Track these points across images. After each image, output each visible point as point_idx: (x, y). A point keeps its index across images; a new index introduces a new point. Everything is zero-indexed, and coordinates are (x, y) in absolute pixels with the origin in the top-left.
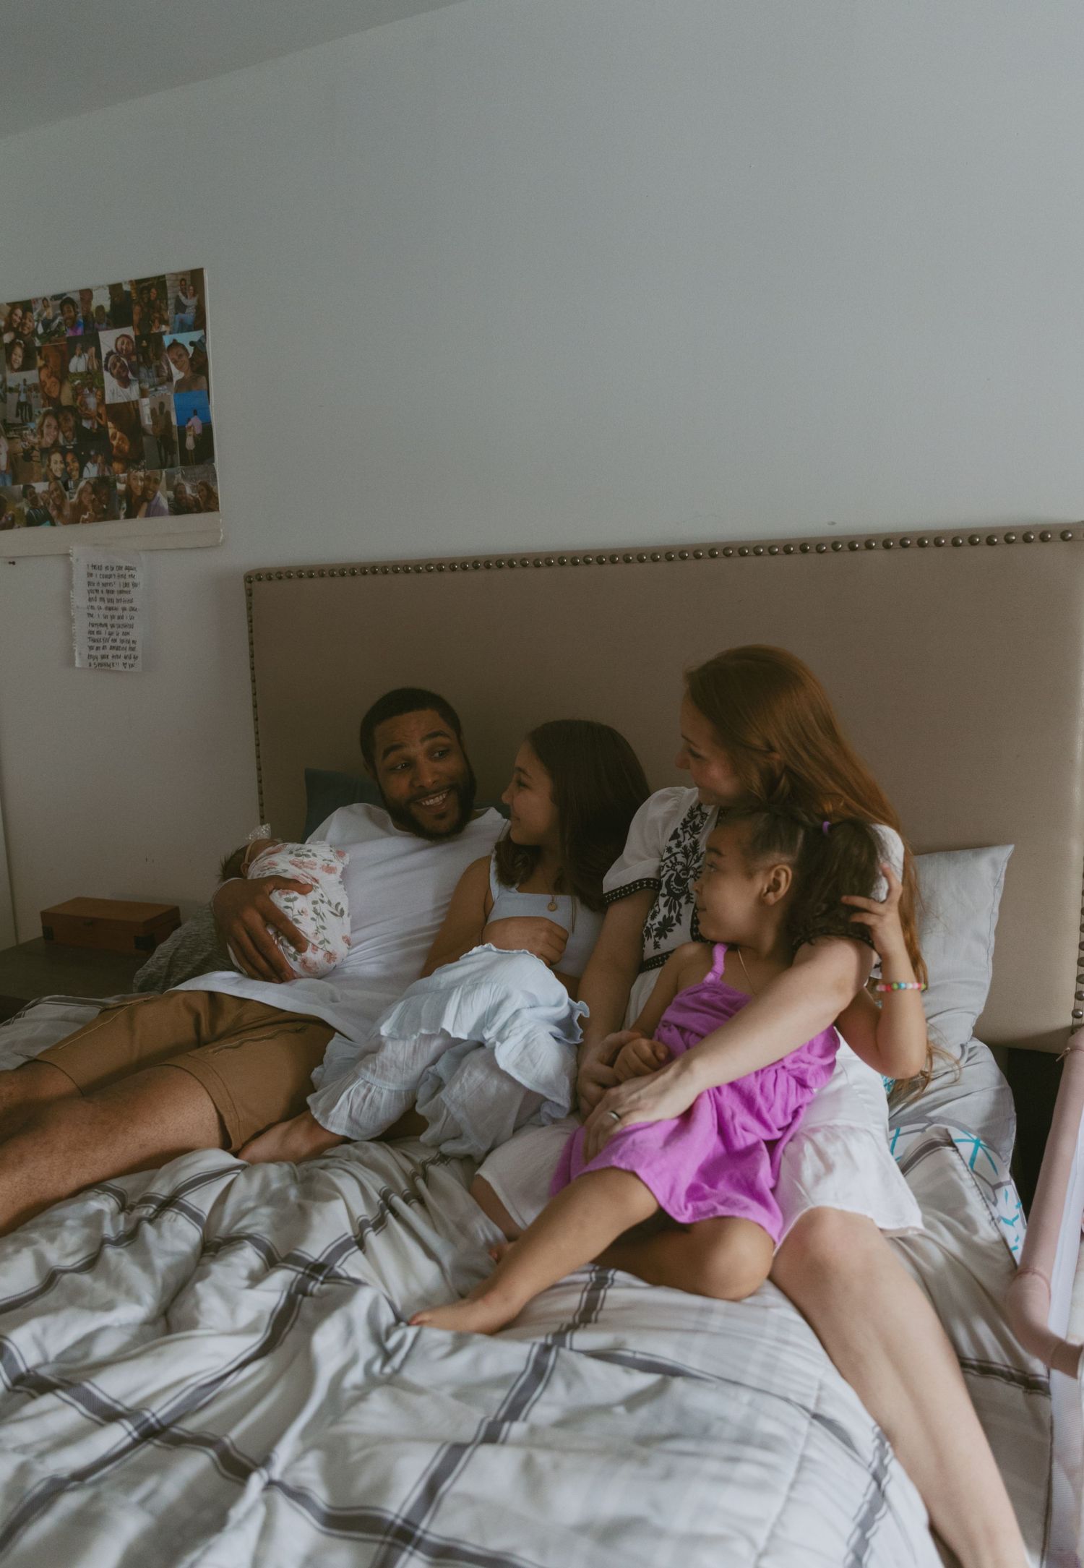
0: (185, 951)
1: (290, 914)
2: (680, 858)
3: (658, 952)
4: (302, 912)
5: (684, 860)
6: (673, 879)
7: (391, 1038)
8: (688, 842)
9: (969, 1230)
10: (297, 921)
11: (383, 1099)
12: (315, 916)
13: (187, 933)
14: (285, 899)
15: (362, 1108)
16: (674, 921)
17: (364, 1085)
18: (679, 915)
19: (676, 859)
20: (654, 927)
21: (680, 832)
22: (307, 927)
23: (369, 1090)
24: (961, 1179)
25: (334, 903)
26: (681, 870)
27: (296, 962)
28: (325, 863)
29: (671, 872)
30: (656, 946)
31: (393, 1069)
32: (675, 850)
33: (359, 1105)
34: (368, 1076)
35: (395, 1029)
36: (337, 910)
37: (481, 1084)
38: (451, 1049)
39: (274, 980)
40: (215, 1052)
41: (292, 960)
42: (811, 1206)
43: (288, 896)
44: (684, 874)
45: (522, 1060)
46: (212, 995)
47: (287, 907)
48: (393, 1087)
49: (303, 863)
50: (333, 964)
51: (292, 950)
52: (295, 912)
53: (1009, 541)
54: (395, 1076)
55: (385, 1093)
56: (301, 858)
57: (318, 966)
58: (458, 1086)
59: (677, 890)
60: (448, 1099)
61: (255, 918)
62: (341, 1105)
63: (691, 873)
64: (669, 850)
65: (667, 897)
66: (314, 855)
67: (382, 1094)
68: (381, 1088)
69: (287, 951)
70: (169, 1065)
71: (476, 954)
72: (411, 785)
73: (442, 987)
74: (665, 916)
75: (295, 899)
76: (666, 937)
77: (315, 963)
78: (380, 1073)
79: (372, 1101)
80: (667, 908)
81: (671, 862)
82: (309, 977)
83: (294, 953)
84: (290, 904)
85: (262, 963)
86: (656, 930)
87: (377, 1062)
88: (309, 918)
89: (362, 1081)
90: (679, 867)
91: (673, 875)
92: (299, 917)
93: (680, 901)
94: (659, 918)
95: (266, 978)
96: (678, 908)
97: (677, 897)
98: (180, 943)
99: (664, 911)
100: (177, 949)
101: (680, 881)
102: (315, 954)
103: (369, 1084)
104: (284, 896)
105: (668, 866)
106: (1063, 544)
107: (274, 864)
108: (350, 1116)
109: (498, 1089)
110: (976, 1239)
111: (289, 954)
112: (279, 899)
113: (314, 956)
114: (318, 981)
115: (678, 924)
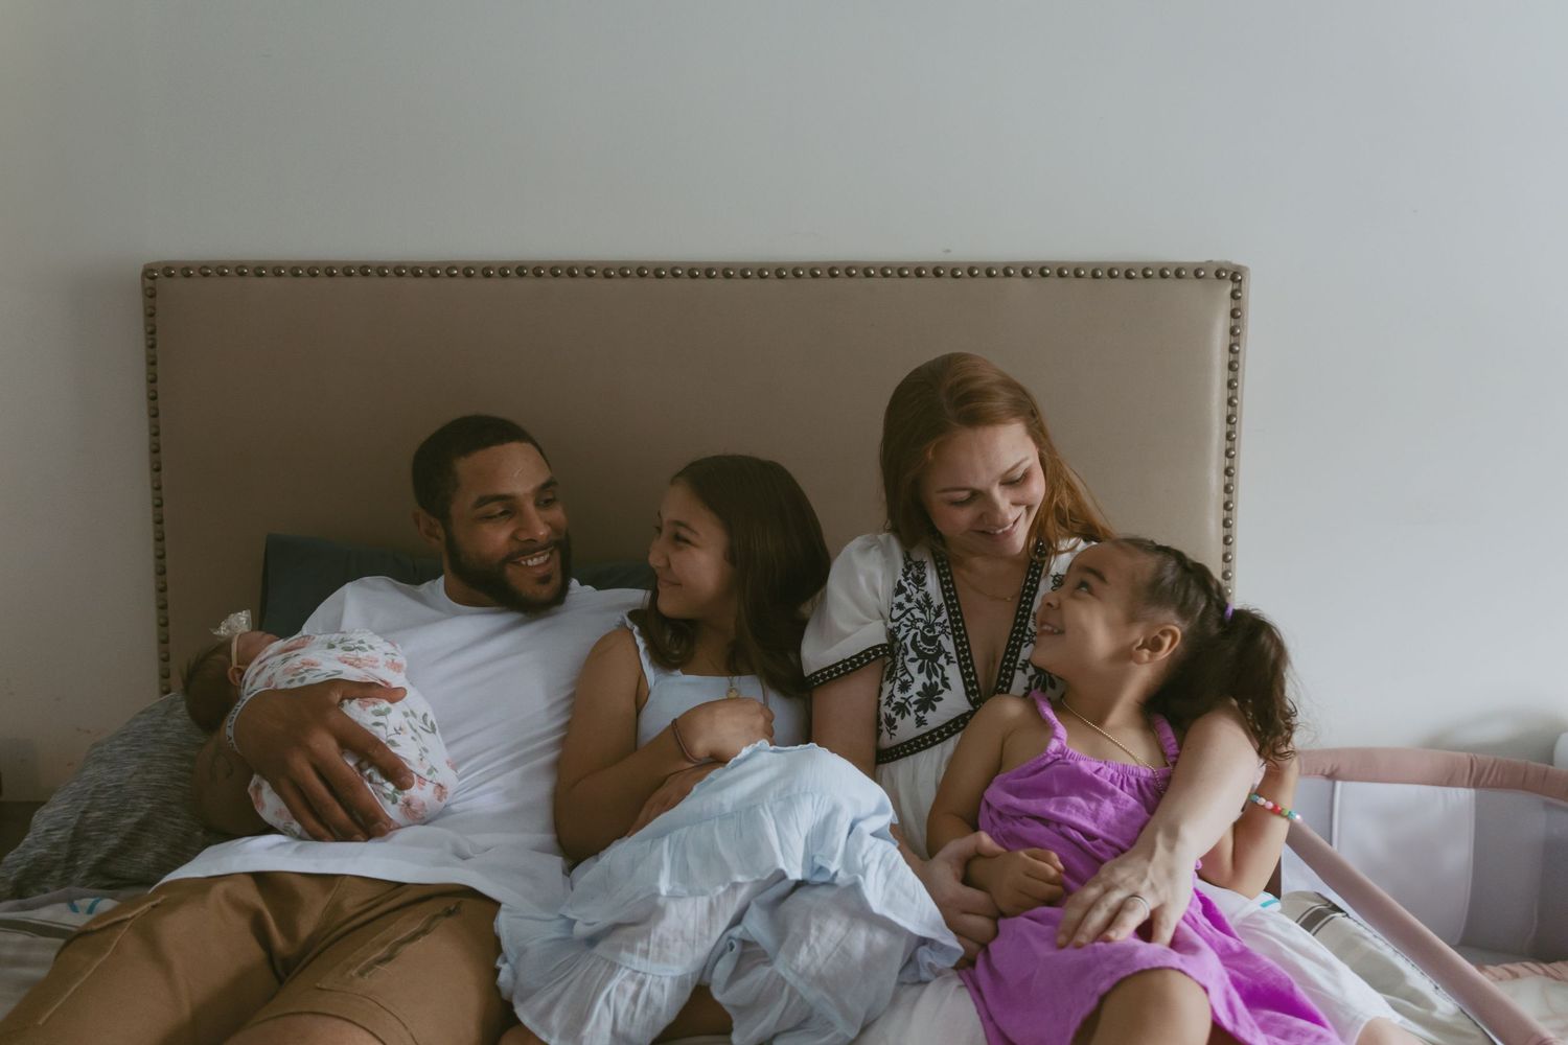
0: (98, 814)
1: (382, 734)
2: (917, 614)
3: (923, 730)
4: (401, 729)
5: (922, 616)
6: (919, 638)
7: (672, 896)
8: (919, 596)
9: (1426, 1008)
10: (393, 743)
11: (666, 993)
12: (414, 735)
13: (98, 786)
14: (373, 712)
15: (634, 1014)
16: (940, 687)
17: (632, 978)
18: (944, 680)
19: (912, 615)
20: (912, 700)
21: (905, 584)
22: (406, 750)
23: (642, 983)
24: (1379, 948)
25: (420, 714)
26: (924, 628)
27: (396, 806)
28: (389, 658)
29: (913, 632)
30: (920, 722)
31: (679, 944)
32: (908, 606)
33: (627, 1011)
34: (637, 961)
35: (677, 884)
36: (426, 724)
37: (842, 940)
38: (760, 898)
39: (358, 836)
40: (361, 974)
41: (389, 802)
42: (1367, 1020)
43: (376, 707)
44: (928, 631)
45: (892, 895)
46: (262, 879)
47: (377, 724)
48: (678, 970)
49: (359, 659)
50: (445, 801)
51: (390, 787)
52: (391, 730)
53: (1146, 276)
54: (682, 954)
55: (667, 982)
56: (354, 653)
57: (428, 808)
58: (804, 950)
59: (929, 650)
60: (791, 974)
61: (326, 744)
62: (599, 1015)
63: (938, 629)
64: (900, 606)
65: (920, 661)
66: (371, 647)
67: (663, 986)
68: (660, 977)
69: (380, 792)
70: (293, 1014)
71: (746, 759)
72: (513, 537)
73: (728, 808)
74: (924, 684)
75: (388, 710)
76: (934, 708)
77: (423, 805)
78: (656, 954)
79: (649, 1000)
80: (924, 674)
81: (908, 620)
82: (410, 825)
83: (394, 792)
84: (381, 719)
85: (340, 814)
86: (915, 703)
87: (652, 936)
88: (409, 737)
89: (627, 972)
90: (921, 625)
91: (916, 634)
92: (395, 738)
93: (939, 662)
94: (916, 687)
95: (345, 836)
96: (940, 671)
97: (934, 658)
98: (88, 802)
99: (920, 680)
100: (84, 812)
101: (931, 641)
102: (422, 789)
103: (640, 975)
104: (371, 708)
105: (906, 626)
106: (1198, 282)
107: (312, 665)
108: (614, 1031)
109: (869, 945)
110: (1436, 1015)
111: (384, 795)
112: (360, 713)
113: (420, 794)
114: (423, 827)
115: (946, 690)
